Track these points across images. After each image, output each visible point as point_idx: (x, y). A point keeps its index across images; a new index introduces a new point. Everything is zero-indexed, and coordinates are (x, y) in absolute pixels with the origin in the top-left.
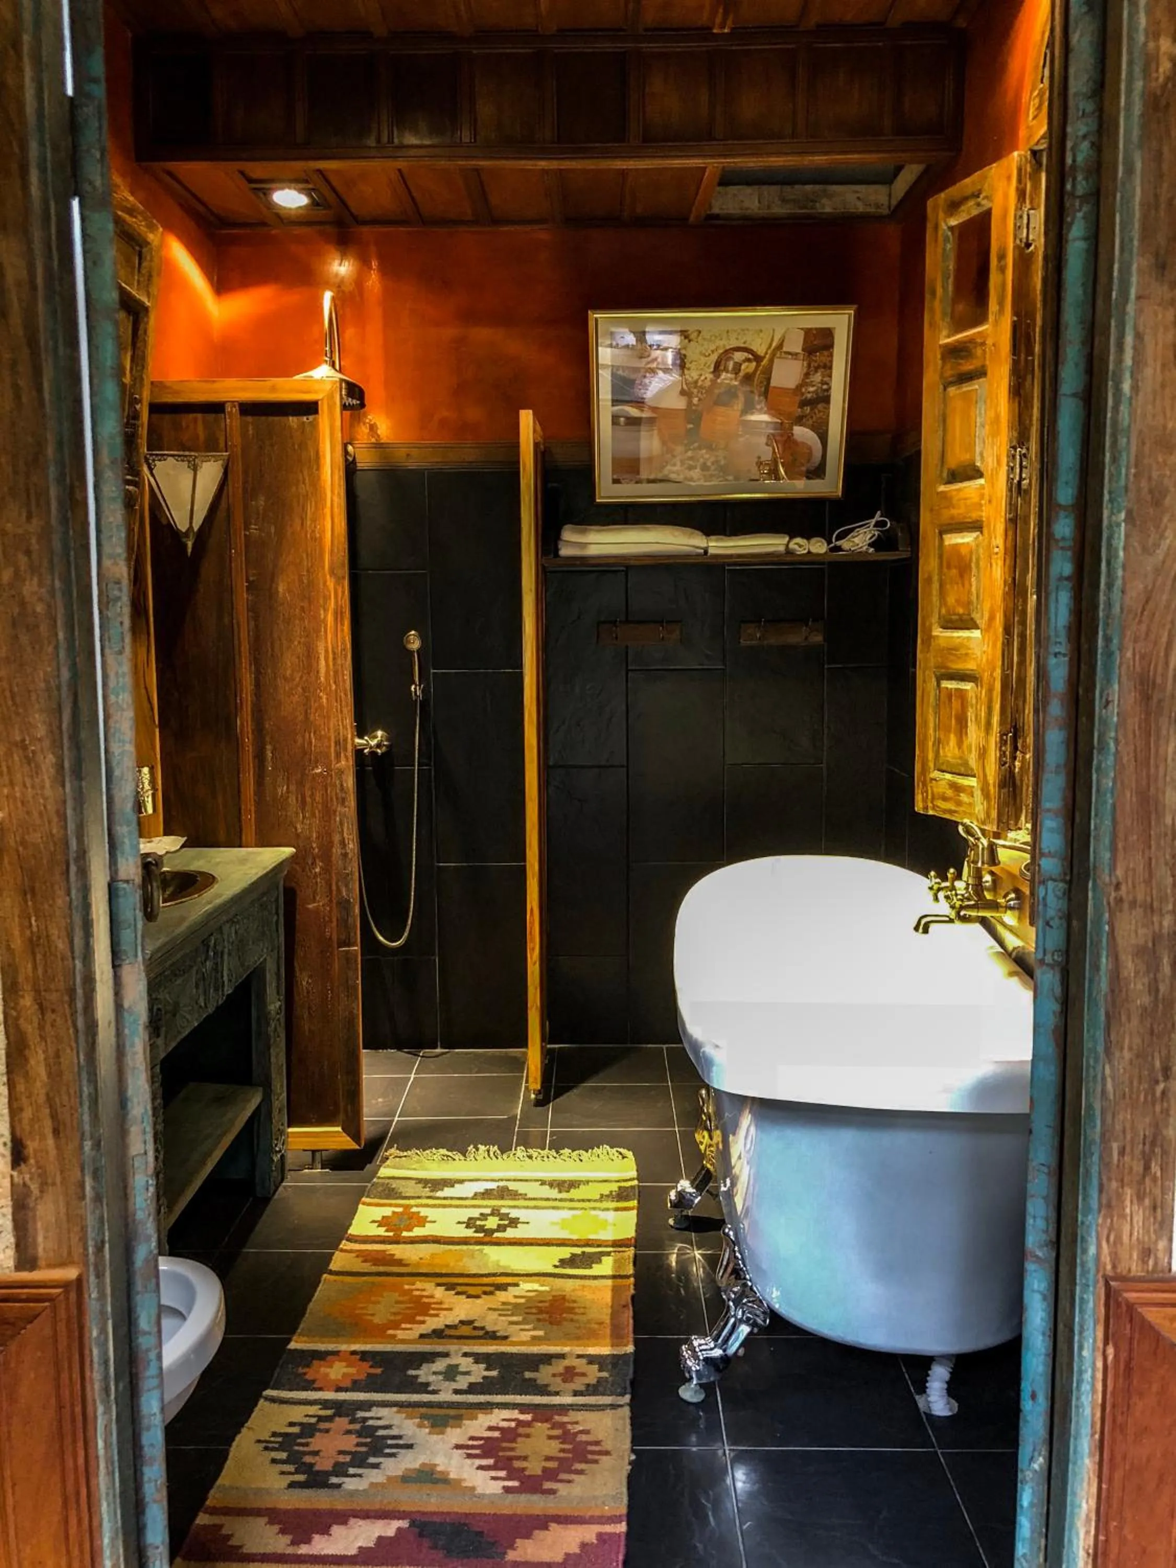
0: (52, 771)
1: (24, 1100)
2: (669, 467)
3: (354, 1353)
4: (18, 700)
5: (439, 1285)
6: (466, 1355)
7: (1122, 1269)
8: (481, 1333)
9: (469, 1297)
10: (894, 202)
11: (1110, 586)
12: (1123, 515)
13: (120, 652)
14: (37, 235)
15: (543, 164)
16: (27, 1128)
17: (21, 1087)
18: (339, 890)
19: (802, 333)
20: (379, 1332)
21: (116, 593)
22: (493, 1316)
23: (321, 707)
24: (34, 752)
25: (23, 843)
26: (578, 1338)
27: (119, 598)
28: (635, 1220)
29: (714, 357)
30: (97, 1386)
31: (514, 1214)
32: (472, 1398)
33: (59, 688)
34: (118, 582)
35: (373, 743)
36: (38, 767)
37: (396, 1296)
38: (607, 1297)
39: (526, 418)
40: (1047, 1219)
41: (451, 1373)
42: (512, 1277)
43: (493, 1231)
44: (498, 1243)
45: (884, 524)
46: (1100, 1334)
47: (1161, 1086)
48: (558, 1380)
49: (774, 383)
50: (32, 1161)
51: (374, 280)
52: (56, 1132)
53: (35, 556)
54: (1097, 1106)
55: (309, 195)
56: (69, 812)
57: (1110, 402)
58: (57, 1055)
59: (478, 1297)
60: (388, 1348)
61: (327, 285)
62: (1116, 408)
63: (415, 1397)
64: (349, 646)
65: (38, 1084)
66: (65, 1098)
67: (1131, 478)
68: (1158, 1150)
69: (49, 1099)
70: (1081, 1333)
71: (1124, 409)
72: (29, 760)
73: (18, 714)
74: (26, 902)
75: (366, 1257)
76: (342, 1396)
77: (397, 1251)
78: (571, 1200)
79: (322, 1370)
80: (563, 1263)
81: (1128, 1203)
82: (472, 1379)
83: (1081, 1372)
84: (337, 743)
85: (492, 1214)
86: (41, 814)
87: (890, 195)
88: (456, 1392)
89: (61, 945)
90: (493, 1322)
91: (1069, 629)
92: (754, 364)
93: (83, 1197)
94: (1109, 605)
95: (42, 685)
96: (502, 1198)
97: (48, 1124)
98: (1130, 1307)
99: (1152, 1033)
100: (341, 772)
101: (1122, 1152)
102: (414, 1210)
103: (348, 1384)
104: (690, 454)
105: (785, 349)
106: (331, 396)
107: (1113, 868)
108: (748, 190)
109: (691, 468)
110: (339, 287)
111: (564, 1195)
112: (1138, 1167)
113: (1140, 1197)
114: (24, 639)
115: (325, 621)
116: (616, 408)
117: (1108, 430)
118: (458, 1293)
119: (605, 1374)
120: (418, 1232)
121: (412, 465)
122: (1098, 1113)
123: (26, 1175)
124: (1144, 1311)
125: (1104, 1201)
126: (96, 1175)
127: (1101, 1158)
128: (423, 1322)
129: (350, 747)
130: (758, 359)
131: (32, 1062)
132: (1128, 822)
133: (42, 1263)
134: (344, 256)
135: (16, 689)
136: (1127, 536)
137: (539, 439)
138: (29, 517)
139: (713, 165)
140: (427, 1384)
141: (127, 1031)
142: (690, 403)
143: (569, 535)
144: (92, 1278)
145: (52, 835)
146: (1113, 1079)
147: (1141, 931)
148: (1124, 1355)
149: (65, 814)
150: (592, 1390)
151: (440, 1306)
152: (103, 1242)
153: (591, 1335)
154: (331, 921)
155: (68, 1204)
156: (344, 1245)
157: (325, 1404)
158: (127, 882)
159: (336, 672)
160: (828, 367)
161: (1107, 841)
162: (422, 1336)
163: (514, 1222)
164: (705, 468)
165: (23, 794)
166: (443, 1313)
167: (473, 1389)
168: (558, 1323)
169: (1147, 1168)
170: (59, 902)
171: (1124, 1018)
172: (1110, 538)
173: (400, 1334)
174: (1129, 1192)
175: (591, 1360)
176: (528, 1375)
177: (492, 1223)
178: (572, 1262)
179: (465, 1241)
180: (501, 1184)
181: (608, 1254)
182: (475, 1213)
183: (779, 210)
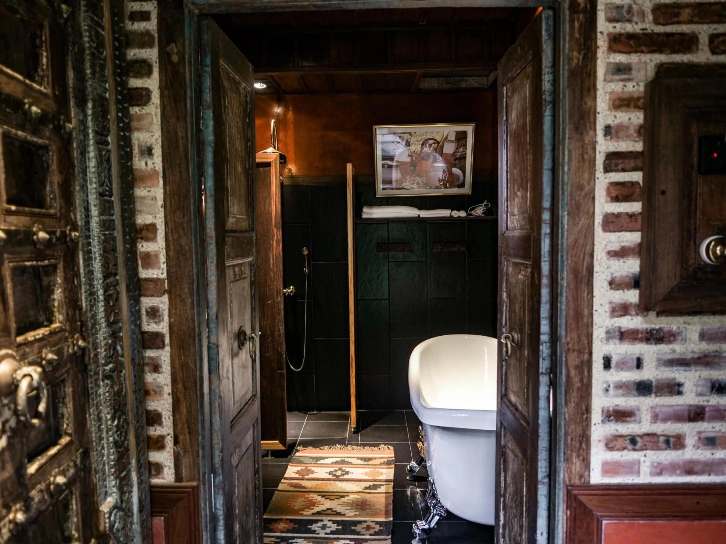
0: (190, 304)
1: (179, 422)
2: (404, 184)
3: (287, 519)
4: (179, 280)
5: (319, 495)
6: (329, 521)
7: (572, 482)
8: (335, 513)
9: (330, 500)
10: (489, 84)
11: (562, 237)
12: (566, 213)
13: (212, 262)
14: (189, 120)
15: (355, 72)
16: (179, 431)
17: (177, 417)
18: (277, 348)
19: (455, 133)
20: (297, 512)
21: (211, 241)
22: (340, 507)
23: (271, 277)
24: (184, 298)
25: (180, 330)
26: (372, 515)
27: (212, 243)
28: (393, 472)
29: (421, 142)
30: (203, 525)
31: (347, 470)
32: (331, 536)
33: (193, 275)
34: (211, 237)
35: (289, 291)
36: (185, 303)
37: (303, 499)
38: (383, 500)
39: (349, 167)
40: (546, 467)
41: (324, 527)
42: (346, 494)
43: (339, 476)
44: (341, 480)
45: (488, 205)
46: (565, 506)
47: (585, 416)
48: (364, 530)
49: (444, 152)
50: (181, 443)
51: (290, 115)
52: (190, 433)
53: (186, 230)
54: (563, 423)
55: (266, 84)
56: (196, 319)
57: (561, 174)
58: (190, 406)
59: (334, 500)
60: (300, 518)
61: (273, 117)
62: (563, 176)
63: (310, 535)
64: (281, 254)
65: (183, 416)
66: (193, 421)
67: (569, 200)
68: (584, 439)
69: (187, 421)
70: (558, 506)
71: (566, 177)
72: (182, 300)
73: (179, 284)
74: (180, 350)
75: (291, 485)
76: (283, 535)
77: (303, 483)
78: (369, 465)
79: (276, 525)
80: (366, 488)
81: (574, 459)
82: (332, 529)
83: (558, 521)
84: (277, 291)
85: (339, 470)
86: (186, 319)
87: (488, 81)
88: (326, 534)
89: (192, 366)
90: (339, 509)
91: (549, 252)
92: (436, 145)
93: (199, 456)
94: (562, 244)
95: (187, 274)
96: (342, 464)
97: (187, 430)
98: (575, 496)
99: (581, 396)
100: (278, 303)
101: (572, 440)
102: (309, 468)
103: (285, 530)
104: (412, 178)
105: (448, 139)
106: (276, 160)
107: (566, 337)
108: (433, 79)
109: (412, 184)
110: (277, 117)
111: (366, 463)
112: (578, 445)
113: (578, 456)
114: (181, 258)
115: (272, 245)
116: (384, 162)
117: (560, 183)
118: (326, 499)
119: (382, 528)
120: (311, 476)
121: (305, 184)
122: (563, 426)
123: (179, 448)
124: (579, 497)
125: (566, 458)
126: (203, 448)
127: (565, 442)
128: (313, 509)
129: (282, 293)
130: (438, 143)
131: (182, 408)
132: (571, 321)
133: (184, 480)
134: (279, 106)
135: (178, 276)
136: (568, 220)
137: (354, 174)
138: (184, 217)
139: (419, 72)
140: (315, 531)
141: (213, 398)
142: (412, 160)
143: (365, 210)
144: (202, 486)
145: (190, 327)
146: (568, 413)
147: (577, 360)
148: (573, 514)
149: (194, 319)
150: (376, 534)
151: (319, 503)
152: (205, 473)
153: (376, 514)
154: (274, 360)
155: (194, 459)
156: (283, 481)
157: (277, 537)
158: (214, 344)
159: (277, 264)
160: (465, 146)
161: (564, 327)
162: (313, 514)
163: (347, 473)
164: (418, 184)
165: (180, 313)
166: (320, 506)
167: (332, 533)
168: (364, 510)
169: (581, 445)
170: (192, 350)
171: (571, 391)
172: (562, 221)
173: (305, 513)
174: (574, 455)
175: (377, 523)
176: (353, 528)
177: (339, 473)
178: (369, 488)
179: (329, 480)
180: (342, 459)
181: (383, 485)
182: (332, 469)
183: (445, 86)
